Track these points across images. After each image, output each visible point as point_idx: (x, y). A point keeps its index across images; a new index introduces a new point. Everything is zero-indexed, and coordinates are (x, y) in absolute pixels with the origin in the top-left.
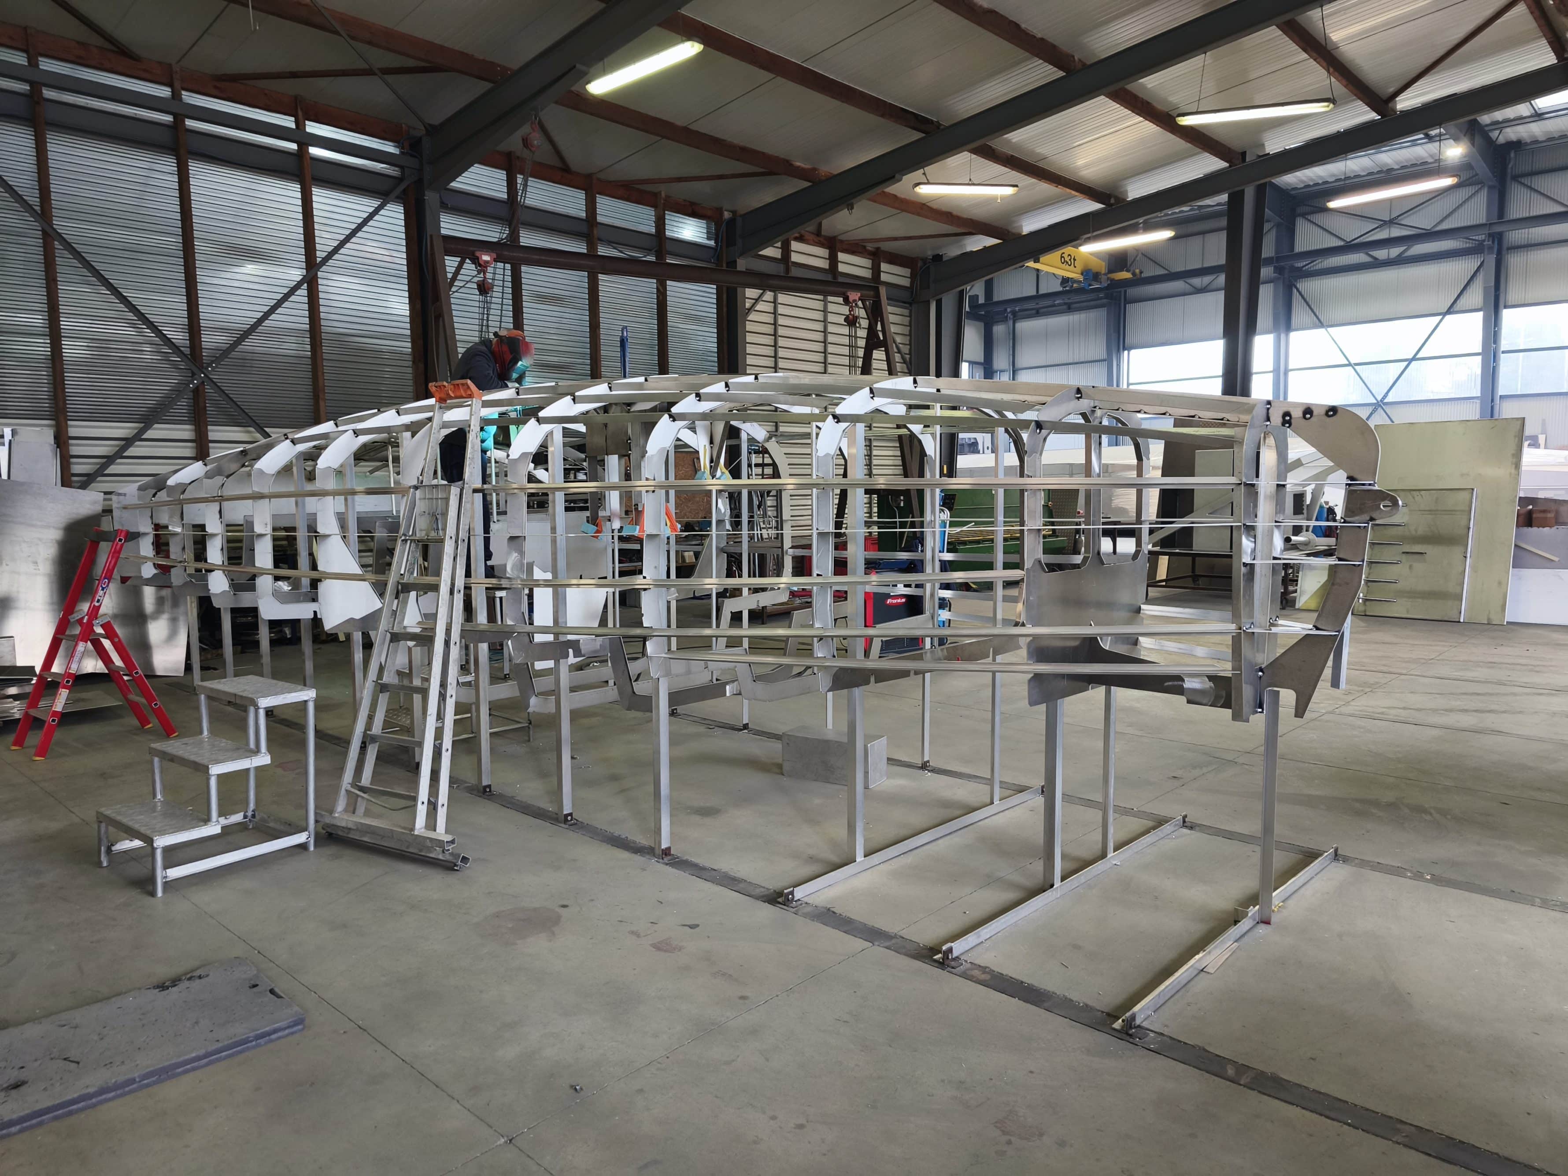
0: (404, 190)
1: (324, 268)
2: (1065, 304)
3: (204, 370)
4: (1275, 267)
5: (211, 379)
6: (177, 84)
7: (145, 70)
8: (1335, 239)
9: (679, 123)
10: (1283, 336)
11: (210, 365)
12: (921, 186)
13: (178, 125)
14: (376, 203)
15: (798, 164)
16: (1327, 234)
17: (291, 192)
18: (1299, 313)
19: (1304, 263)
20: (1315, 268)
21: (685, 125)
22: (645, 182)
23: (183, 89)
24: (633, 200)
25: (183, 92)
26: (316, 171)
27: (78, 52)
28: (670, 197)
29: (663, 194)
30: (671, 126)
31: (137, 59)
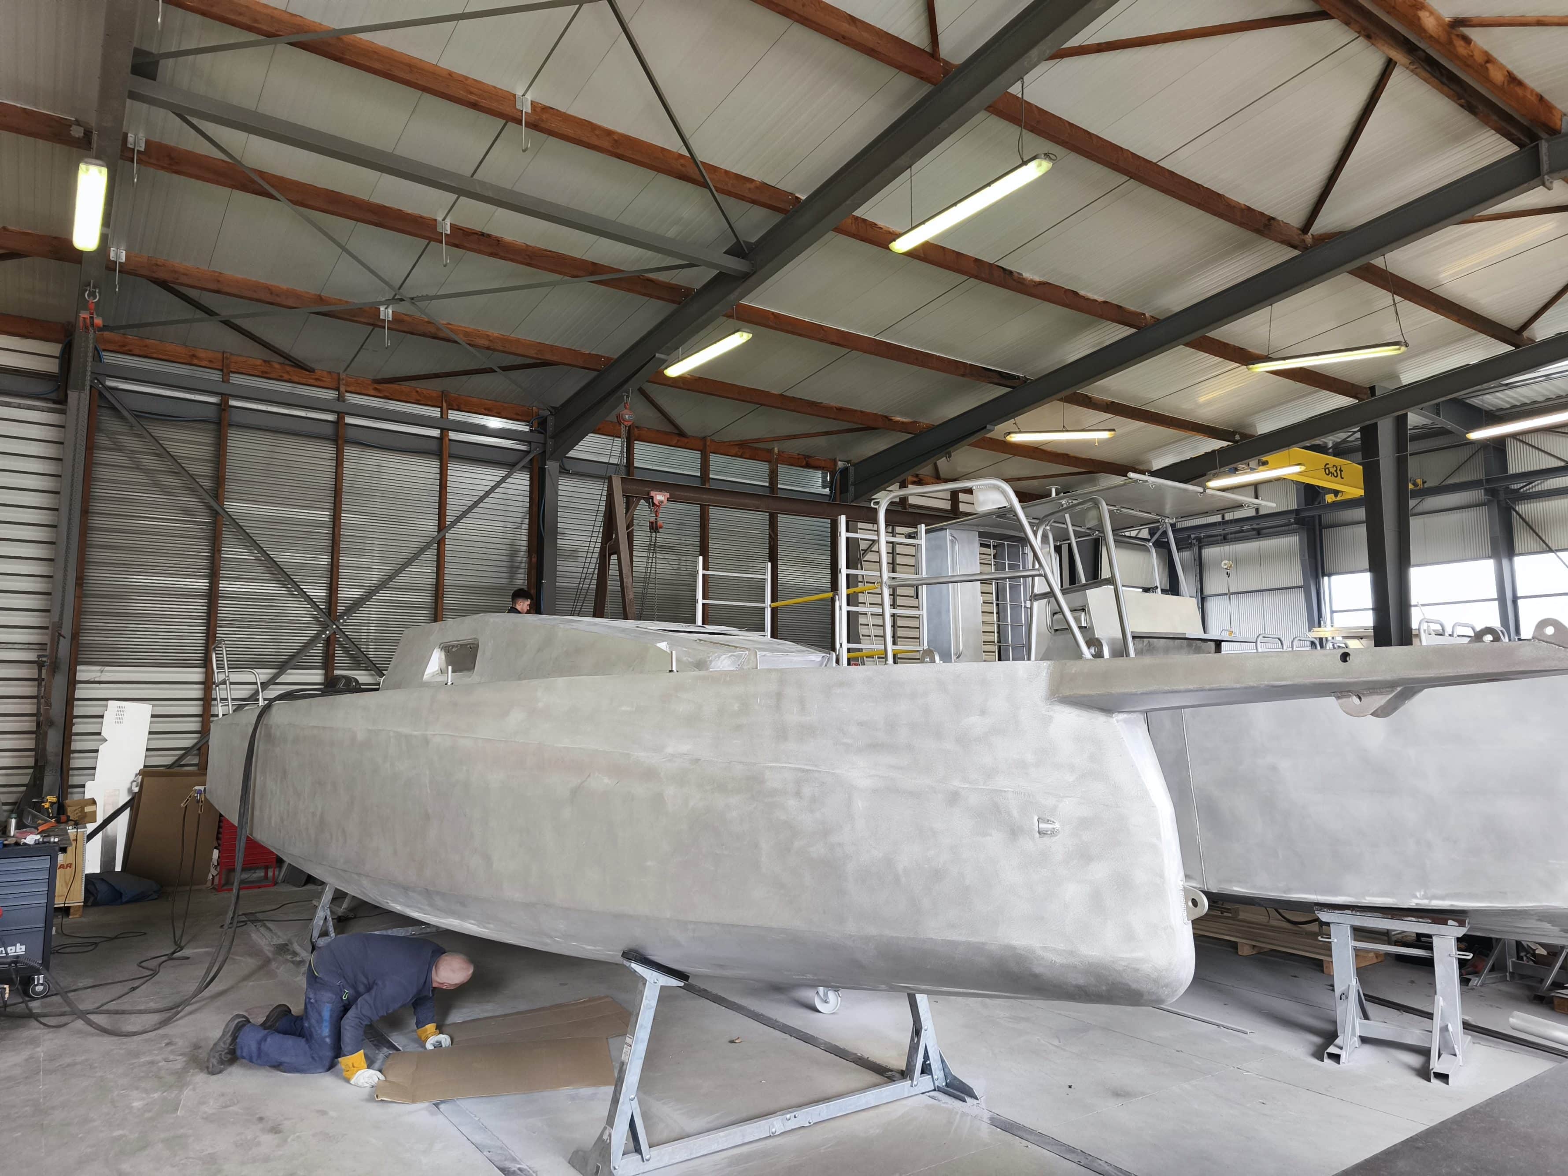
0: (531, 460)
1: (452, 530)
2: (1254, 529)
3: (336, 622)
4: (1485, 489)
5: (340, 629)
6: (342, 389)
7: (317, 379)
8: (1553, 459)
9: (775, 391)
10: (1505, 562)
11: (341, 617)
12: (1013, 435)
13: (338, 423)
14: (503, 473)
15: (898, 419)
16: (1543, 454)
17: (428, 469)
18: (1522, 539)
19: (1522, 485)
20: (1534, 490)
21: (780, 393)
22: (758, 440)
23: (347, 392)
24: (748, 456)
25: (347, 394)
26: (455, 450)
27: (263, 369)
28: (783, 452)
29: (776, 450)
30: (767, 394)
31: (311, 370)
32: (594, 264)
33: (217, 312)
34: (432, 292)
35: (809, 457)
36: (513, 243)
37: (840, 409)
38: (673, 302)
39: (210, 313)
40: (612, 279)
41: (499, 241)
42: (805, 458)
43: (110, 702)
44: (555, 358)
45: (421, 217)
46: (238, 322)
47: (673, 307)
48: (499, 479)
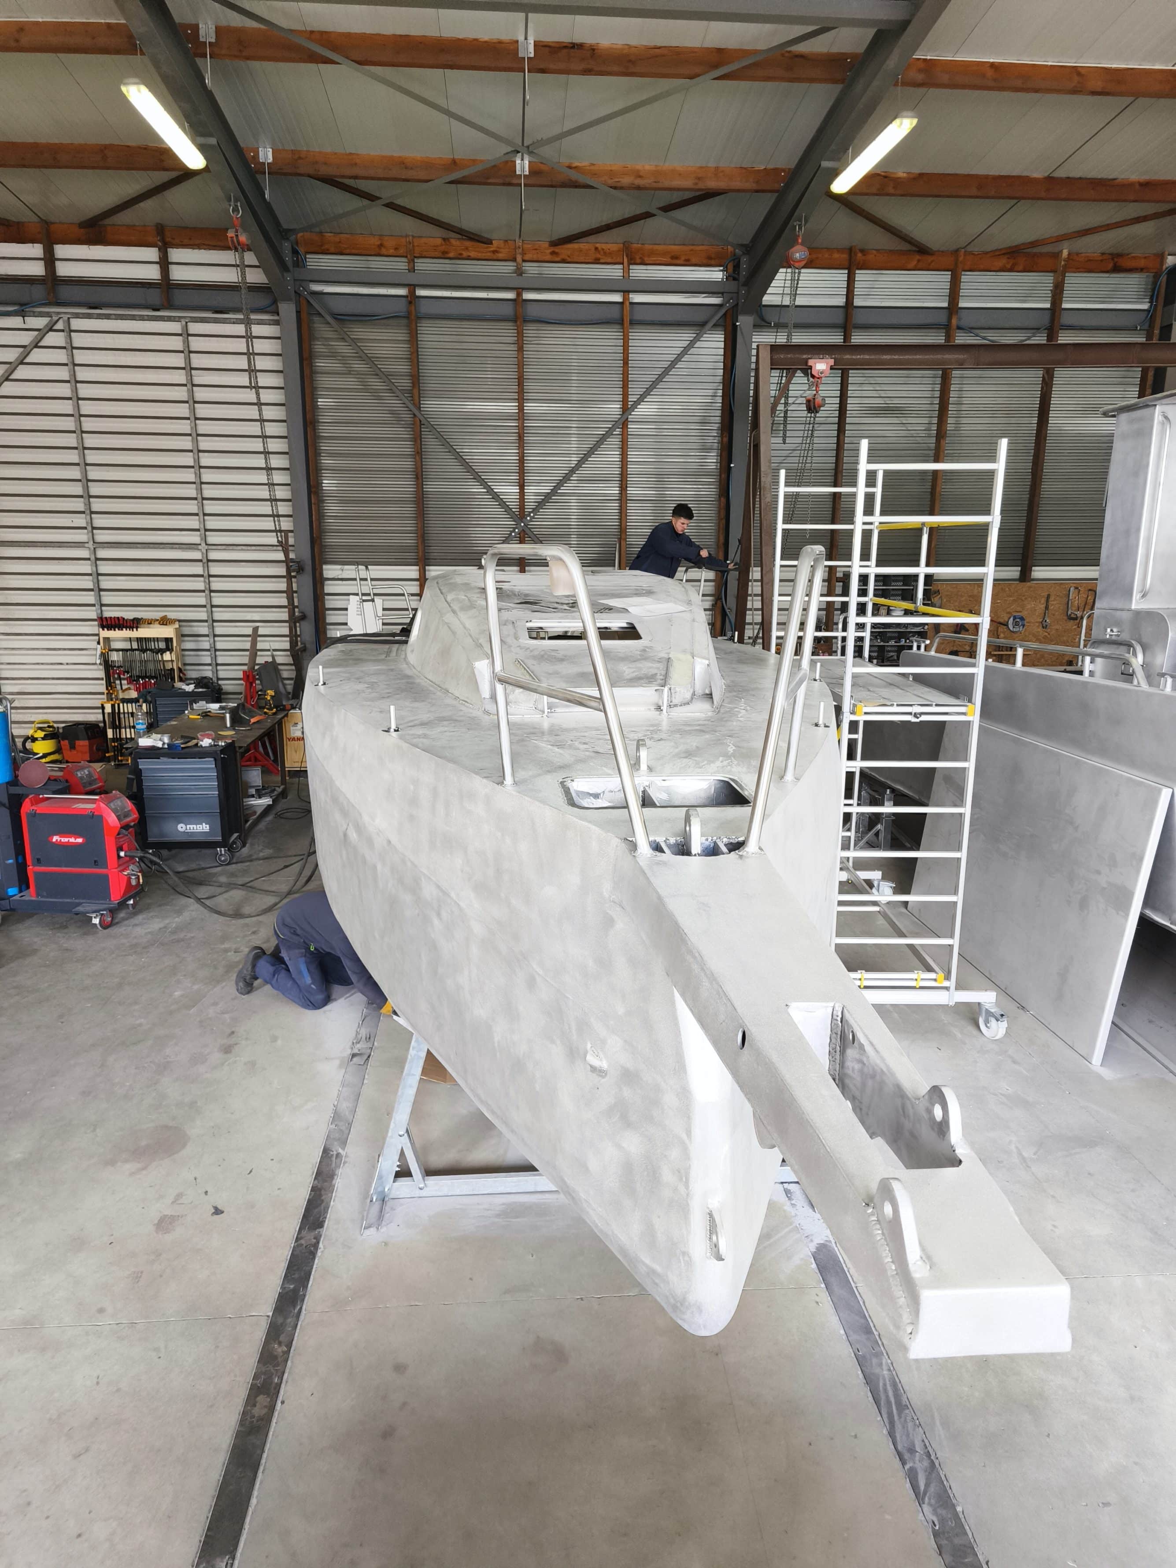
0: (723, 316)
1: (637, 412)
3: (523, 520)
5: (528, 527)
6: (519, 259)
7: (494, 252)
9: (1037, 174)
13: (518, 301)
14: (690, 336)
17: (609, 341)
21: (1046, 175)
22: (1034, 244)
23: (524, 261)
24: (1021, 268)
25: (524, 264)
26: (639, 315)
27: (443, 248)
28: (1077, 254)
29: (1065, 253)
30: (1023, 181)
31: (489, 242)
32: (720, 51)
33: (378, 195)
34: (556, 130)
35: (1119, 255)
36: (611, 48)
37: (1146, 185)
38: (834, 81)
39: (371, 198)
40: (743, 68)
41: (594, 50)
42: (1113, 259)
43: (351, 596)
44: (721, 184)
45: (500, 42)
46: (399, 202)
47: (839, 87)
48: (685, 344)
